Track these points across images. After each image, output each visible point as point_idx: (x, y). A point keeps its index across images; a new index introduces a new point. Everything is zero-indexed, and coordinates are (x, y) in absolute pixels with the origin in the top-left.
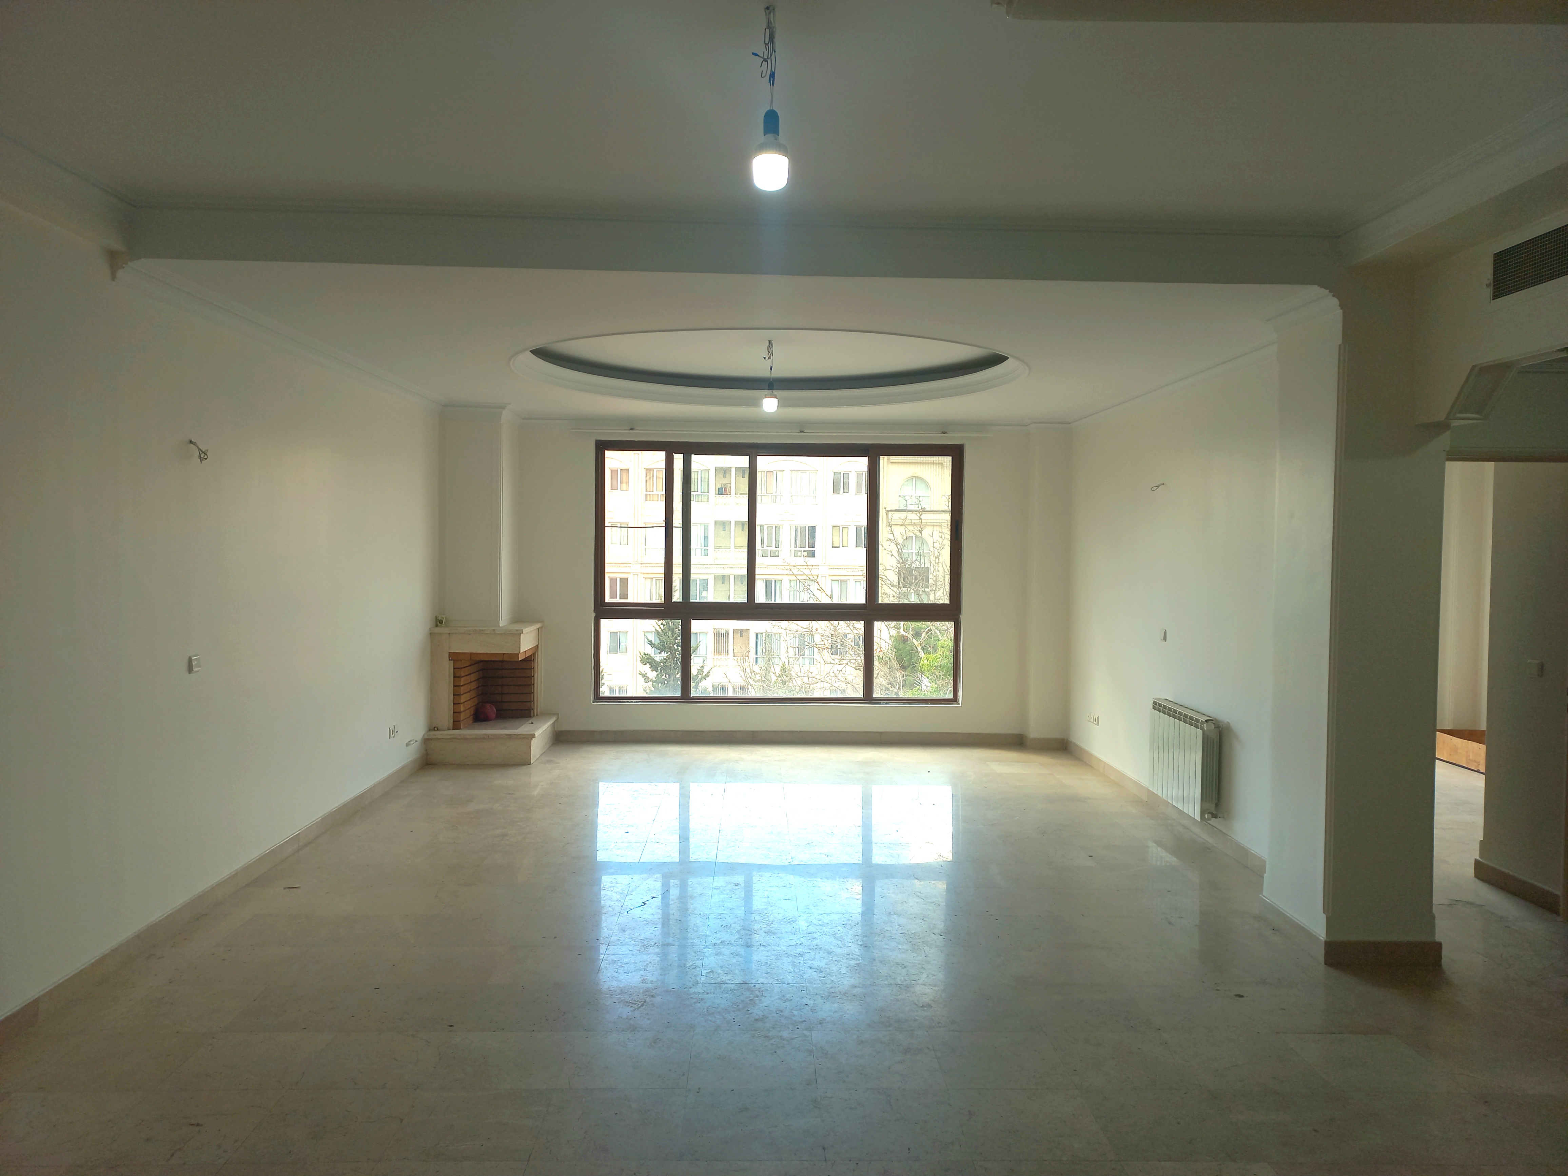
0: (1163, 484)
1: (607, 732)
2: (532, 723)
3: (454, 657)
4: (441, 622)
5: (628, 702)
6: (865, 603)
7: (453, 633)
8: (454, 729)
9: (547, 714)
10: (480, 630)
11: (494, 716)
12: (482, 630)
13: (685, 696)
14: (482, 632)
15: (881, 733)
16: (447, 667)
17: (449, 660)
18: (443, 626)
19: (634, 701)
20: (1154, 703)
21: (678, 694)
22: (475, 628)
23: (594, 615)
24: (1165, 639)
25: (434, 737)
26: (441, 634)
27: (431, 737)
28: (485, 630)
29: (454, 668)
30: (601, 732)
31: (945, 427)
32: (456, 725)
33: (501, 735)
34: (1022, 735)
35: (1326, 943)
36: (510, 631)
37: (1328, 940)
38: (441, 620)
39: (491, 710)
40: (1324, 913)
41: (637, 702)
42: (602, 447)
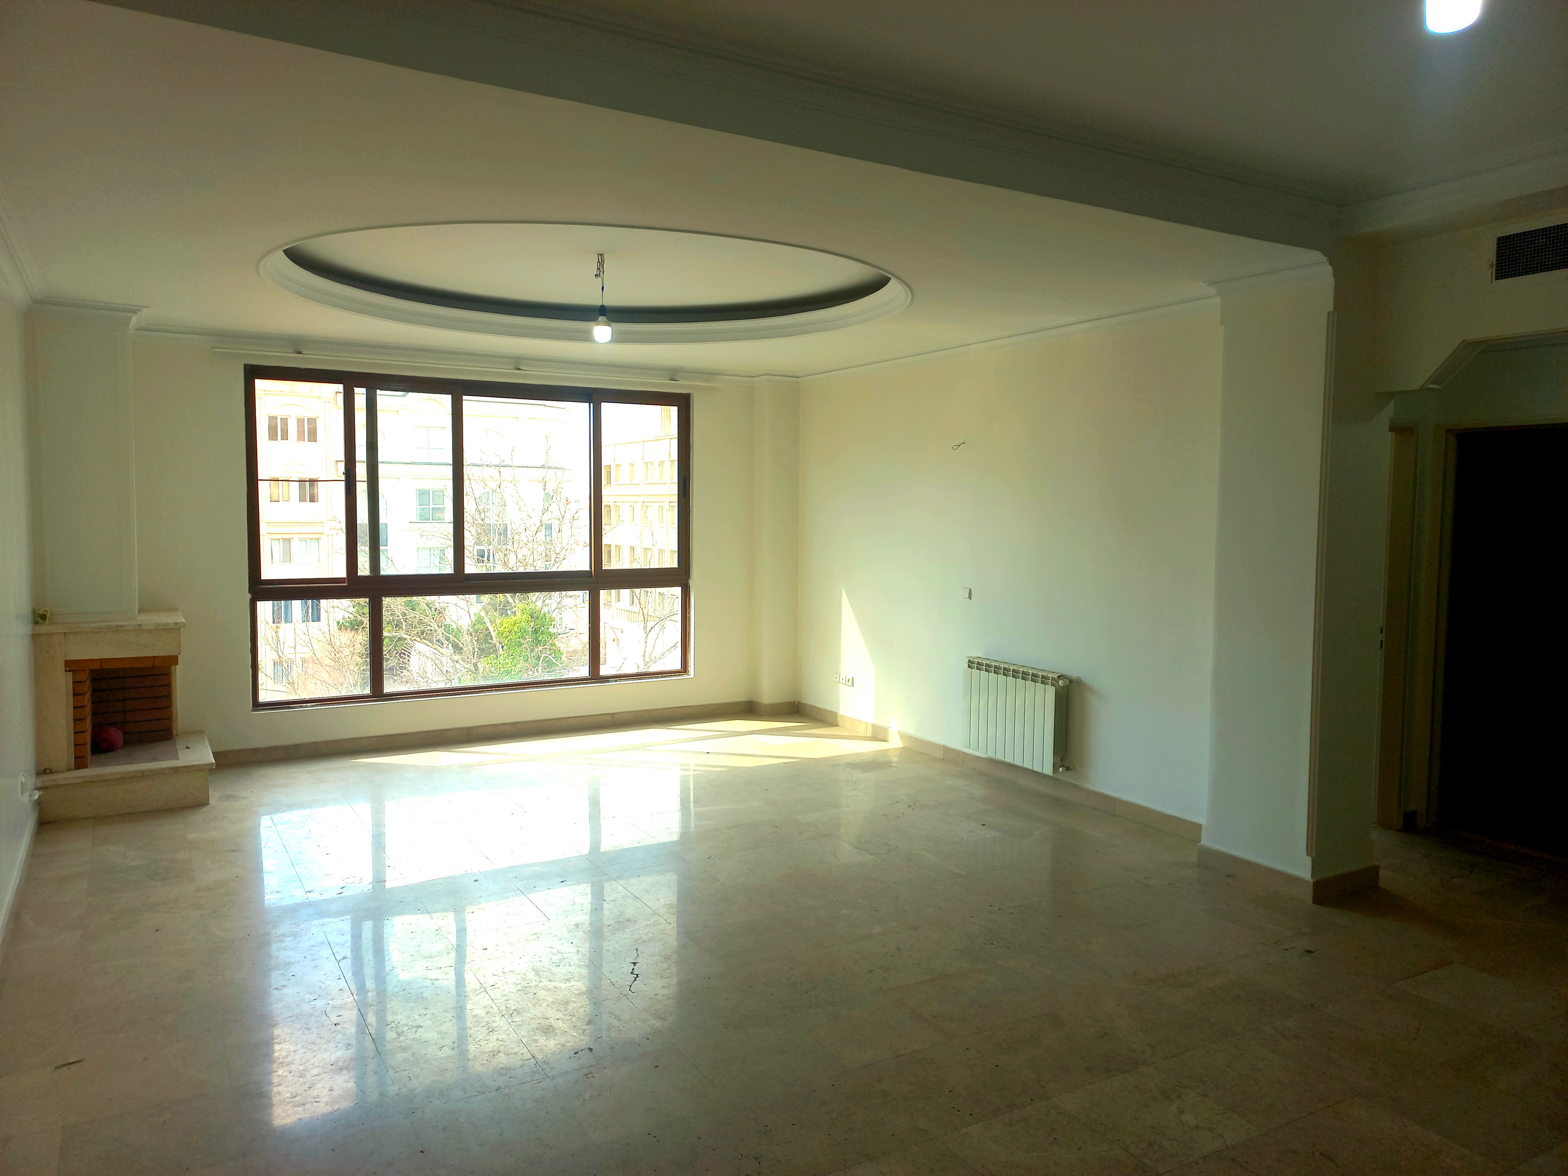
0: (964, 443)
1: (275, 748)
2: (188, 748)
3: (72, 666)
4: (43, 617)
5: (301, 707)
6: (588, 569)
7: (70, 633)
8: (77, 767)
9: (197, 733)
10: (117, 626)
11: (121, 742)
12: (121, 626)
13: (377, 693)
14: (121, 629)
15: (613, 714)
16: (63, 682)
17: (66, 671)
18: (47, 622)
19: (309, 704)
20: (970, 661)
21: (367, 691)
22: (109, 624)
23: (249, 596)
24: (970, 597)
25: (53, 783)
26: (50, 635)
27: (47, 784)
28: (126, 625)
29: (74, 683)
30: (267, 749)
31: (674, 373)
32: (80, 763)
33: (164, 769)
34: (751, 701)
35: (1314, 883)
36: (165, 625)
37: (1315, 880)
38: (44, 615)
39: (117, 735)
40: (1308, 855)
41: (313, 706)
42: (253, 373)
